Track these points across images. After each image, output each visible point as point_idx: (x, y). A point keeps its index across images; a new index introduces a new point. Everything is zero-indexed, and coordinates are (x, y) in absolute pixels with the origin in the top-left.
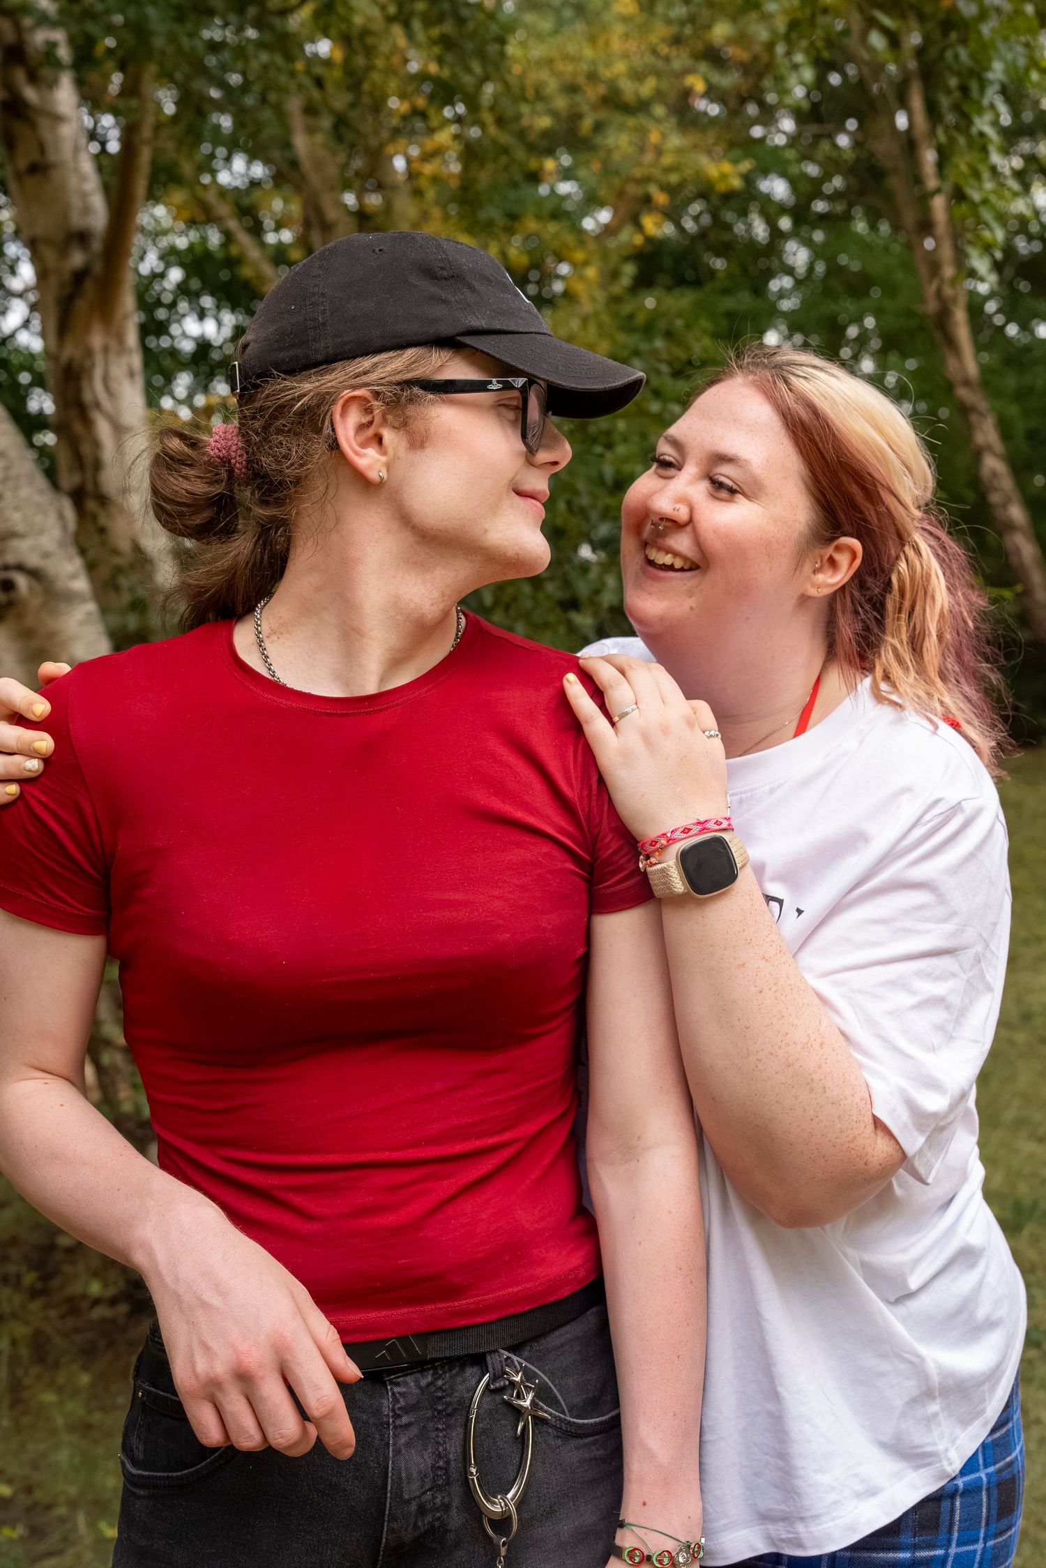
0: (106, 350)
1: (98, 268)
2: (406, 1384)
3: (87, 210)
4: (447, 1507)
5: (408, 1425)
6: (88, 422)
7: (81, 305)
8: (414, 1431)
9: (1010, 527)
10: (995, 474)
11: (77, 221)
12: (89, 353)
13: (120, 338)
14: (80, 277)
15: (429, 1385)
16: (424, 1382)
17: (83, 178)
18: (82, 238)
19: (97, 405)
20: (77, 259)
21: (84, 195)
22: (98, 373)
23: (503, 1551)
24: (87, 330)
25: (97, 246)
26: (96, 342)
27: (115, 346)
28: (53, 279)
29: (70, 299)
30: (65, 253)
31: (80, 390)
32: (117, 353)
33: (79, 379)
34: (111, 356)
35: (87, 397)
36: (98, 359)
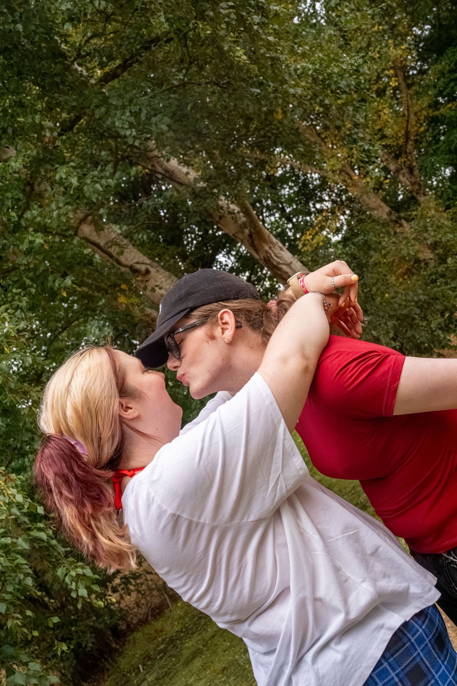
0: (270, 248)
1: (253, 230)
6: (280, 269)
7: (256, 242)
11: (240, 223)
12: (267, 252)
13: (272, 242)
14: (250, 235)
18: (243, 226)
19: (279, 263)
20: (247, 231)
22: (273, 255)
24: (263, 247)
25: (249, 225)
26: (267, 248)
27: (271, 245)
28: (245, 241)
29: (253, 242)
30: (243, 232)
31: (272, 263)
32: (274, 247)
33: (270, 260)
34: (273, 249)
35: (274, 263)
36: (270, 252)
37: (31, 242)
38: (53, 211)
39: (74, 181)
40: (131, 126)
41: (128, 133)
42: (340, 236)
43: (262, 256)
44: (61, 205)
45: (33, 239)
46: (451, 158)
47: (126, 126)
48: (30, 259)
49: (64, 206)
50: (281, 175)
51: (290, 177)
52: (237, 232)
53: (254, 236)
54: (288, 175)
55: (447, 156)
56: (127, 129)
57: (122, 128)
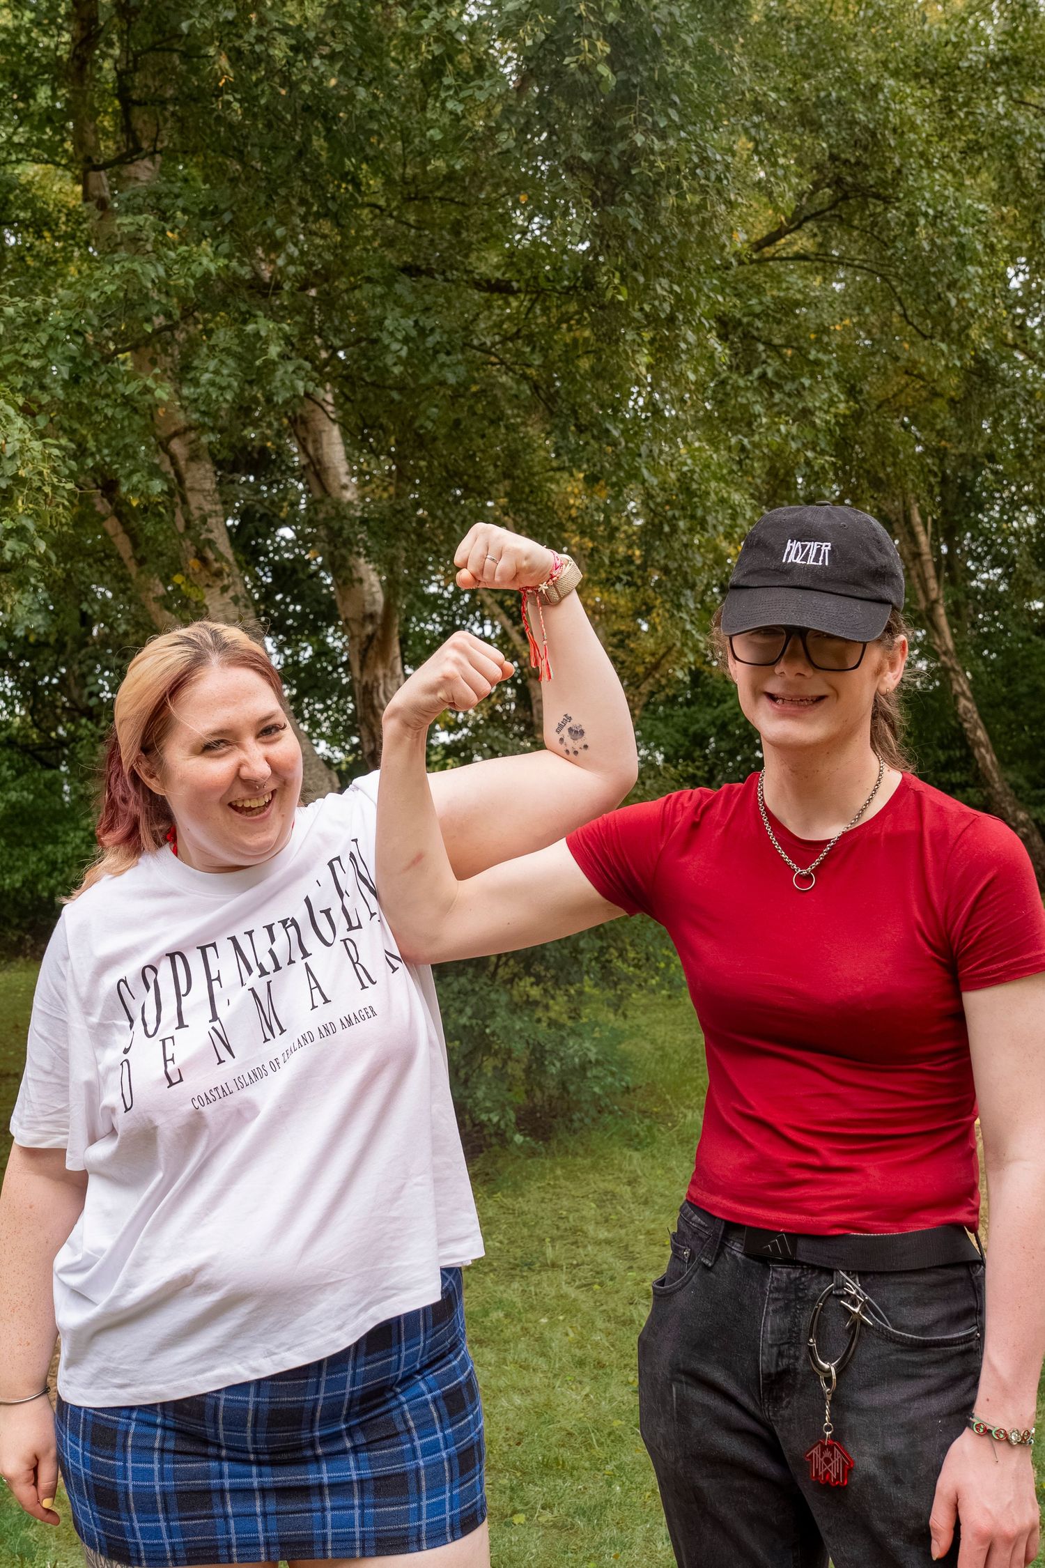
0: (385, 676)
1: (379, 633)
2: (781, 1273)
3: (374, 602)
4: (797, 1359)
5: (777, 1299)
7: (371, 653)
8: (781, 1304)
9: (979, 744)
10: (967, 710)
11: (369, 609)
12: (376, 679)
13: (393, 670)
14: (370, 638)
15: (796, 1279)
16: (792, 1276)
17: (372, 585)
18: (371, 617)
20: (369, 629)
21: (372, 594)
23: (829, 1398)
24: (375, 666)
25: (379, 621)
26: (380, 672)
27: (389, 674)
28: (357, 640)
29: (366, 650)
30: (363, 626)
31: (372, 699)
32: (392, 678)
33: (371, 693)
34: (388, 681)
35: (376, 702)
36: (381, 681)
37: (147, 390)
38: (207, 370)
39: (274, 351)
40: (406, 340)
41: (395, 346)
42: (452, 737)
43: (365, 678)
44: (225, 372)
45: (154, 386)
46: (681, 742)
47: (400, 336)
48: (120, 413)
49: (229, 376)
50: (434, 594)
51: (442, 606)
52: (353, 619)
53: (375, 642)
54: (440, 602)
55: (678, 736)
56: (397, 340)
57: (392, 334)
